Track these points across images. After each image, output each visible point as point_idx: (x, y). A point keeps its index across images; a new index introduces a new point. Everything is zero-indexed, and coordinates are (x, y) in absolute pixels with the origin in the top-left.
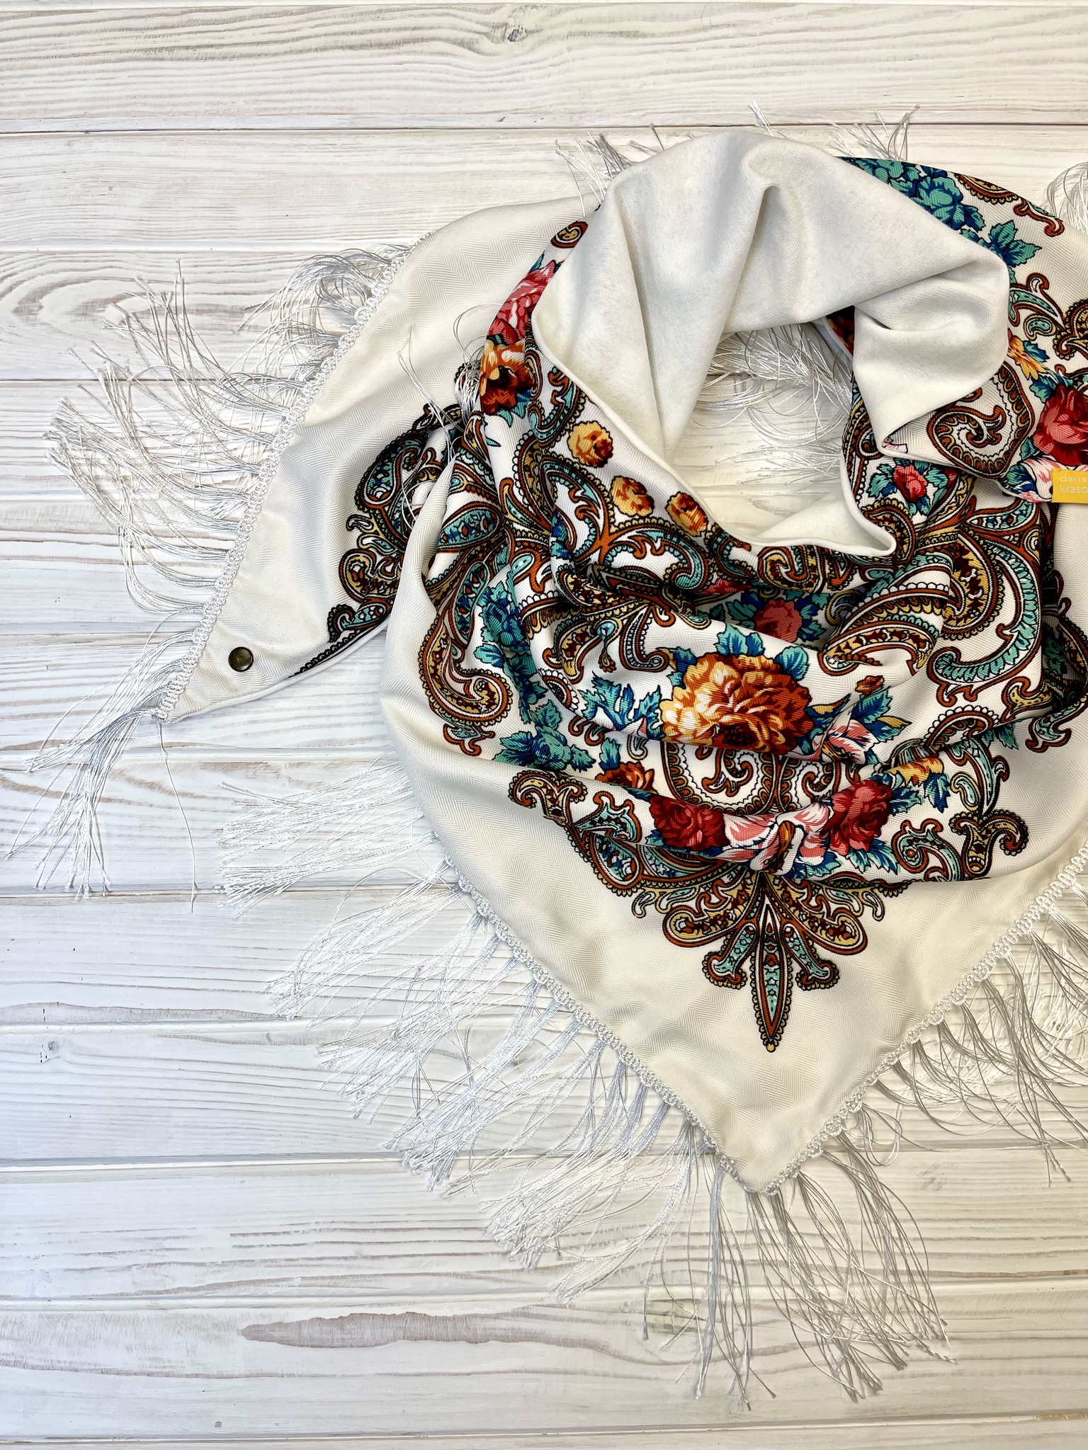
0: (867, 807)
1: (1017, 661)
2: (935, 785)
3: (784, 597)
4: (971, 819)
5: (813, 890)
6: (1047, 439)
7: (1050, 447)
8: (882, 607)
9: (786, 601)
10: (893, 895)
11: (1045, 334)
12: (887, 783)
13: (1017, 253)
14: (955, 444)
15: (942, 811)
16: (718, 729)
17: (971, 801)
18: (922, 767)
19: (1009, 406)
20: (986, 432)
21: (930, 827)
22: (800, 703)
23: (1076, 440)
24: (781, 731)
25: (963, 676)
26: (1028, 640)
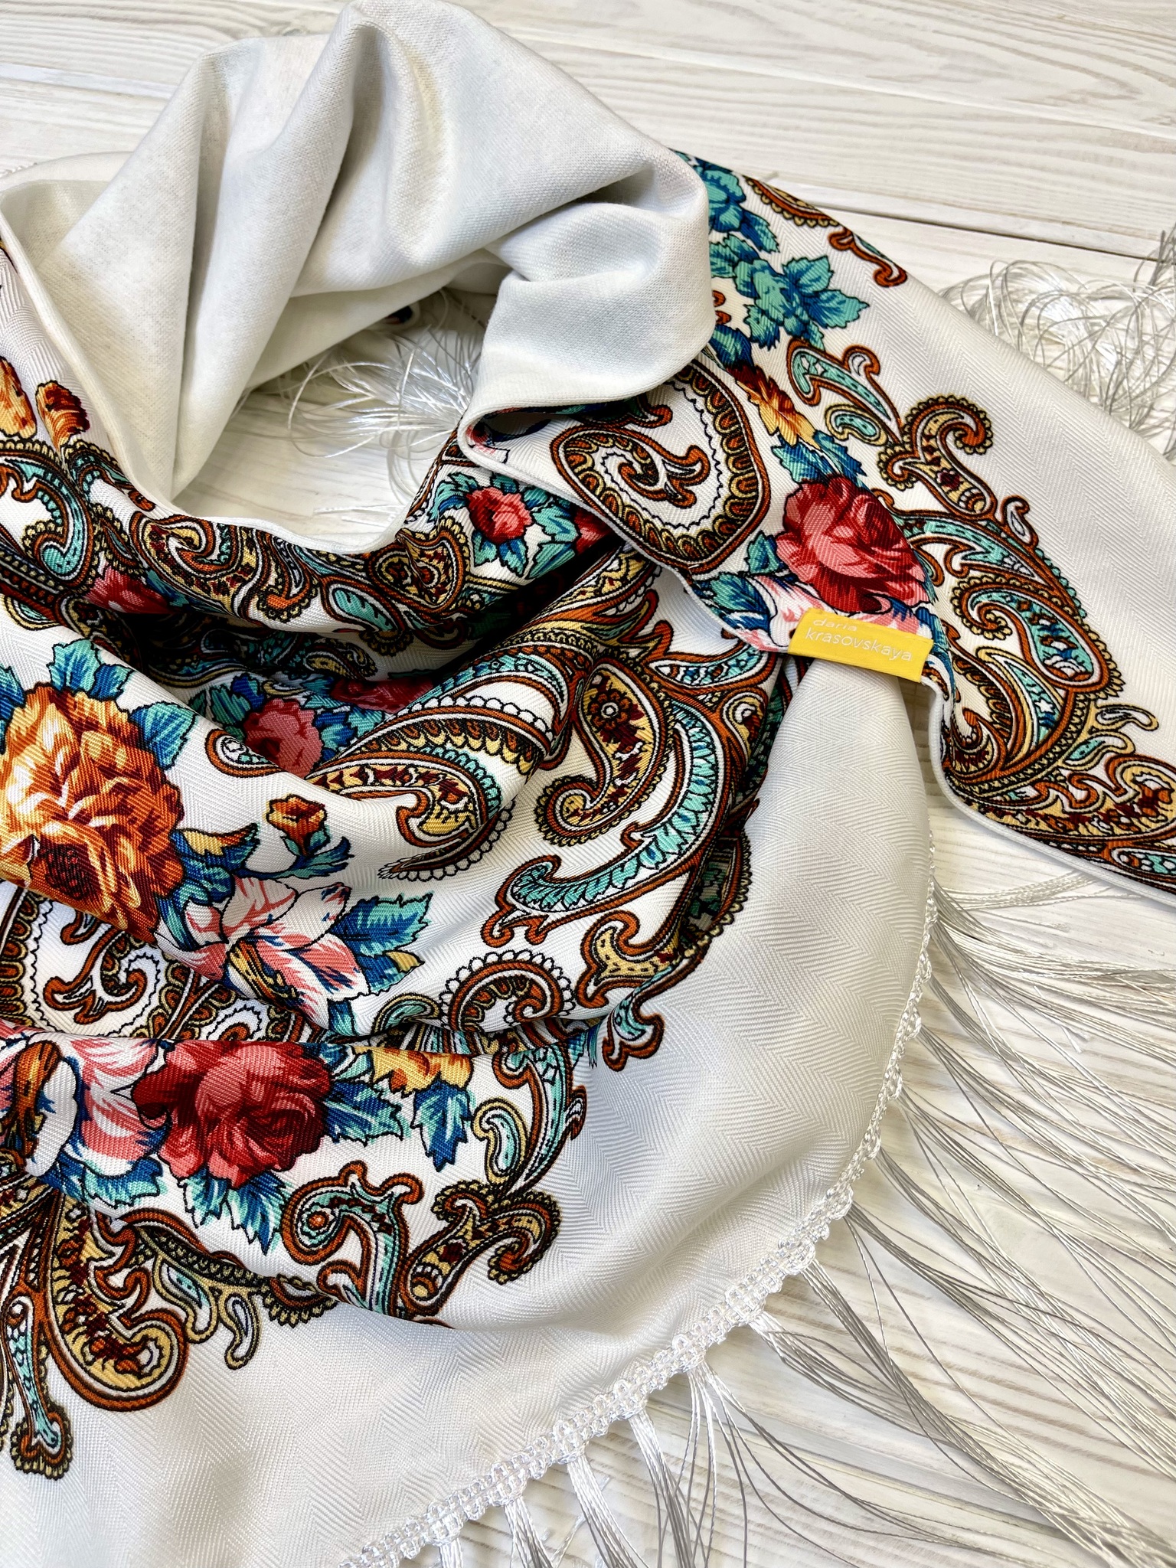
0: (258, 1091)
1: (630, 883)
2: (441, 1108)
3: (303, 701)
4: (483, 1198)
5: (135, 1254)
6: (807, 556)
7: (808, 572)
8: (420, 728)
9: (303, 708)
10: (288, 1320)
11: (864, 438)
12: (327, 1061)
13: (829, 309)
14: (591, 469)
15: (439, 1168)
16: (37, 846)
17: (503, 1163)
18: (426, 1062)
19: (721, 456)
20: (663, 479)
21: (399, 1190)
22: (166, 819)
23: (859, 572)
24: (132, 875)
25: (541, 900)
26: (663, 854)
